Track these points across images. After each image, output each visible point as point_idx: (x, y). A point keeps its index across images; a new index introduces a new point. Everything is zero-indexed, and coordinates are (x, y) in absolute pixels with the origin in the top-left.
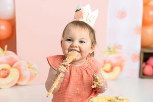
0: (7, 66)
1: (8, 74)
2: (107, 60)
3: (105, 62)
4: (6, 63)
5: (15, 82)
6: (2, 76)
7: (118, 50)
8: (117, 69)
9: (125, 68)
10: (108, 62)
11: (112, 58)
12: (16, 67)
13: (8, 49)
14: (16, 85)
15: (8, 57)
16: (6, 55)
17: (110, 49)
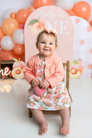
0: (20, 68)
1: (20, 72)
3: (72, 69)
4: (19, 67)
6: (17, 73)
13: (20, 60)
16: (19, 63)
17: (75, 61)
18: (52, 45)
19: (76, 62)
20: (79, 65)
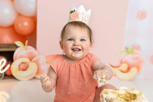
0: (27, 60)
1: (27, 67)
2: (124, 60)
3: (122, 62)
4: (26, 57)
5: (34, 76)
6: (22, 68)
7: (136, 51)
8: (134, 70)
9: (143, 69)
10: (125, 63)
11: (130, 58)
12: (34, 62)
13: (28, 45)
14: (34, 78)
15: (28, 51)
16: (26, 50)
17: (128, 49)
18: (84, 41)
19: (130, 50)
20: (134, 56)
